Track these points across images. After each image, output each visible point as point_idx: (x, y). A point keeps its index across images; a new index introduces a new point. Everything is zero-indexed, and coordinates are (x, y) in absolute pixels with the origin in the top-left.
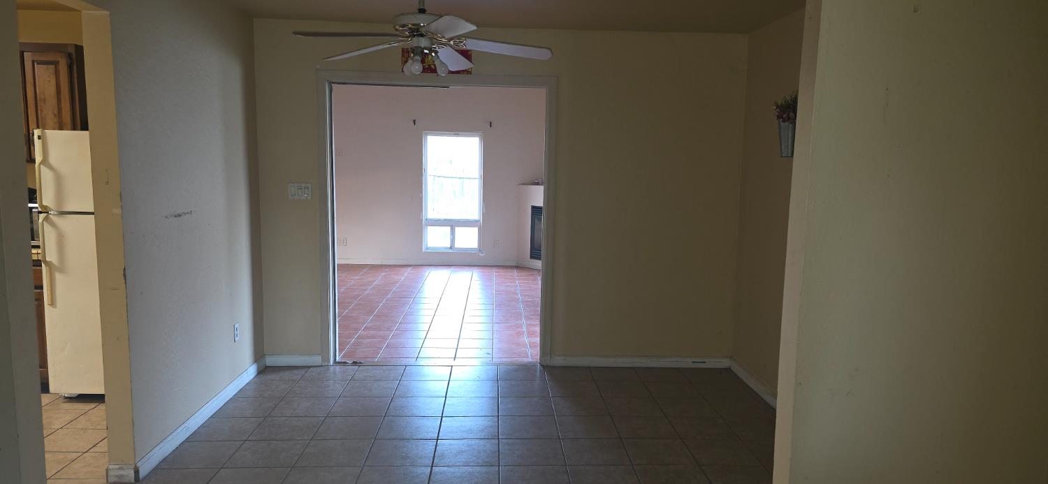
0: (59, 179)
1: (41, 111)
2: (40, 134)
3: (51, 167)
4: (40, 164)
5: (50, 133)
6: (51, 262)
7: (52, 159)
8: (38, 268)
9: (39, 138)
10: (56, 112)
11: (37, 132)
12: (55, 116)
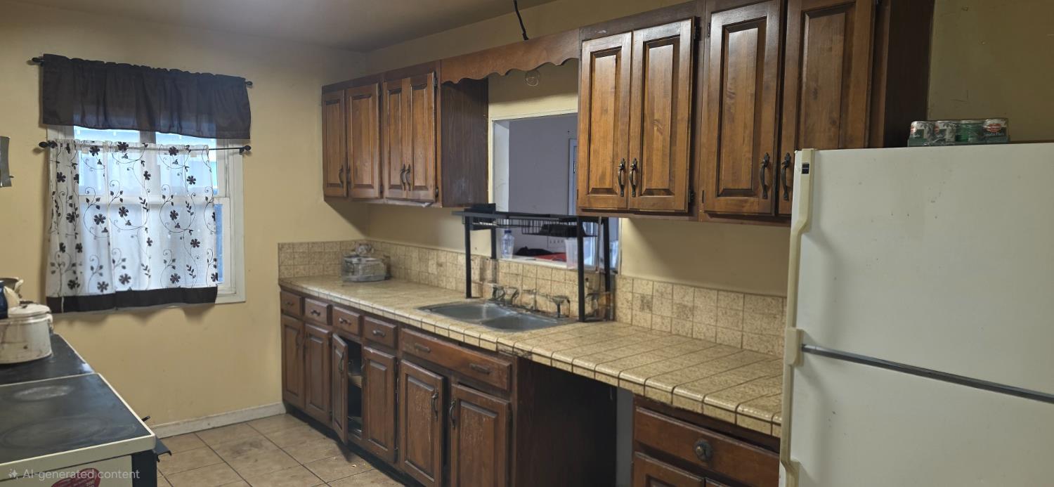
0: (838, 271)
1: (807, 115)
2: (808, 161)
3: (824, 242)
4: (801, 232)
5: (831, 159)
6: (798, 464)
7: (829, 222)
8: (770, 454)
9: (805, 169)
10: (835, 115)
11: (800, 157)
12: (833, 123)
